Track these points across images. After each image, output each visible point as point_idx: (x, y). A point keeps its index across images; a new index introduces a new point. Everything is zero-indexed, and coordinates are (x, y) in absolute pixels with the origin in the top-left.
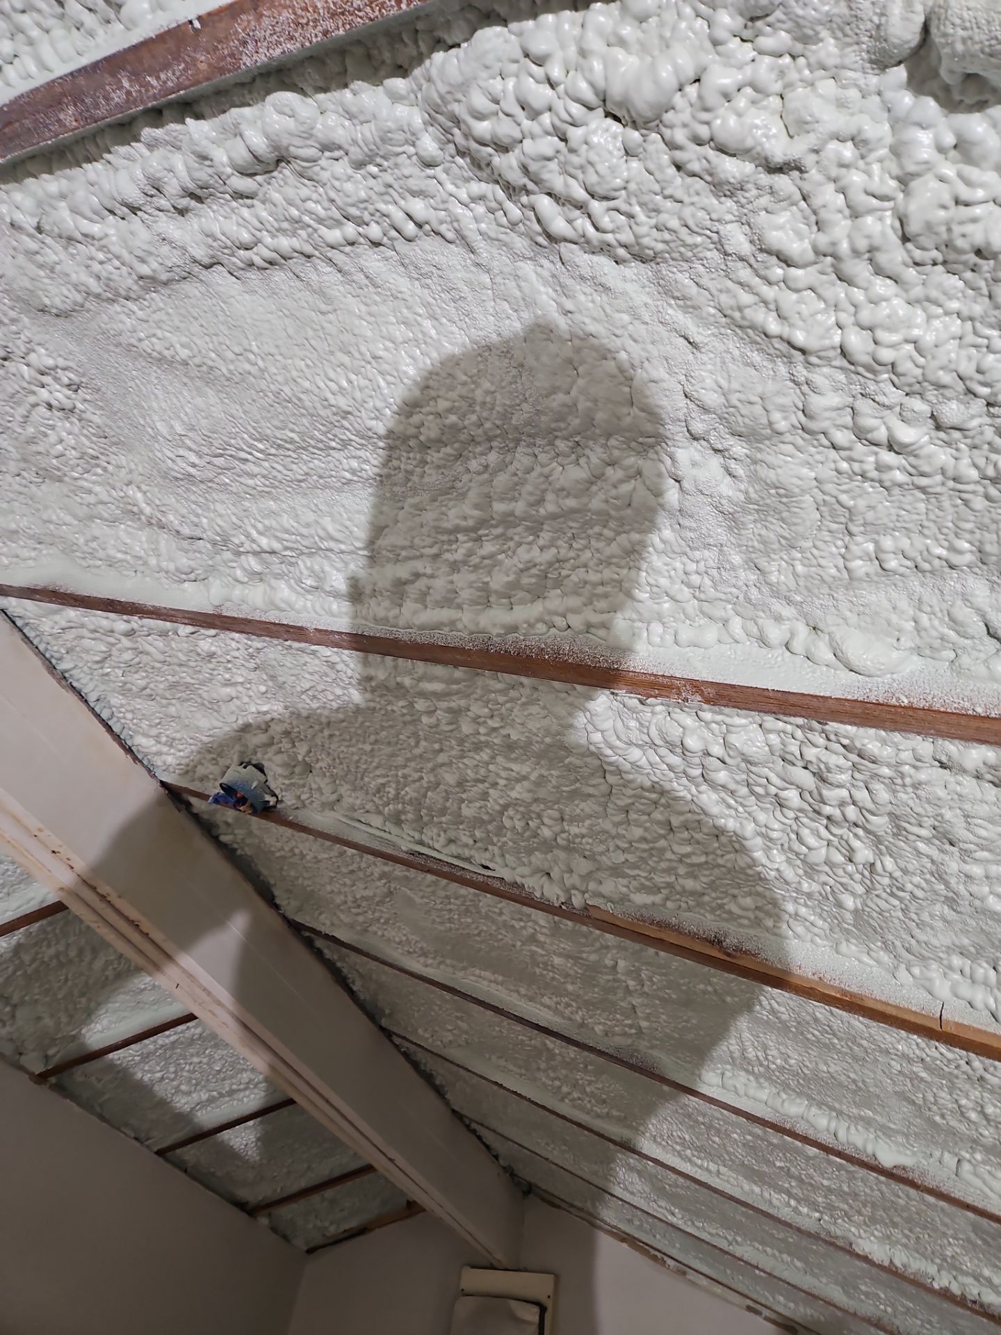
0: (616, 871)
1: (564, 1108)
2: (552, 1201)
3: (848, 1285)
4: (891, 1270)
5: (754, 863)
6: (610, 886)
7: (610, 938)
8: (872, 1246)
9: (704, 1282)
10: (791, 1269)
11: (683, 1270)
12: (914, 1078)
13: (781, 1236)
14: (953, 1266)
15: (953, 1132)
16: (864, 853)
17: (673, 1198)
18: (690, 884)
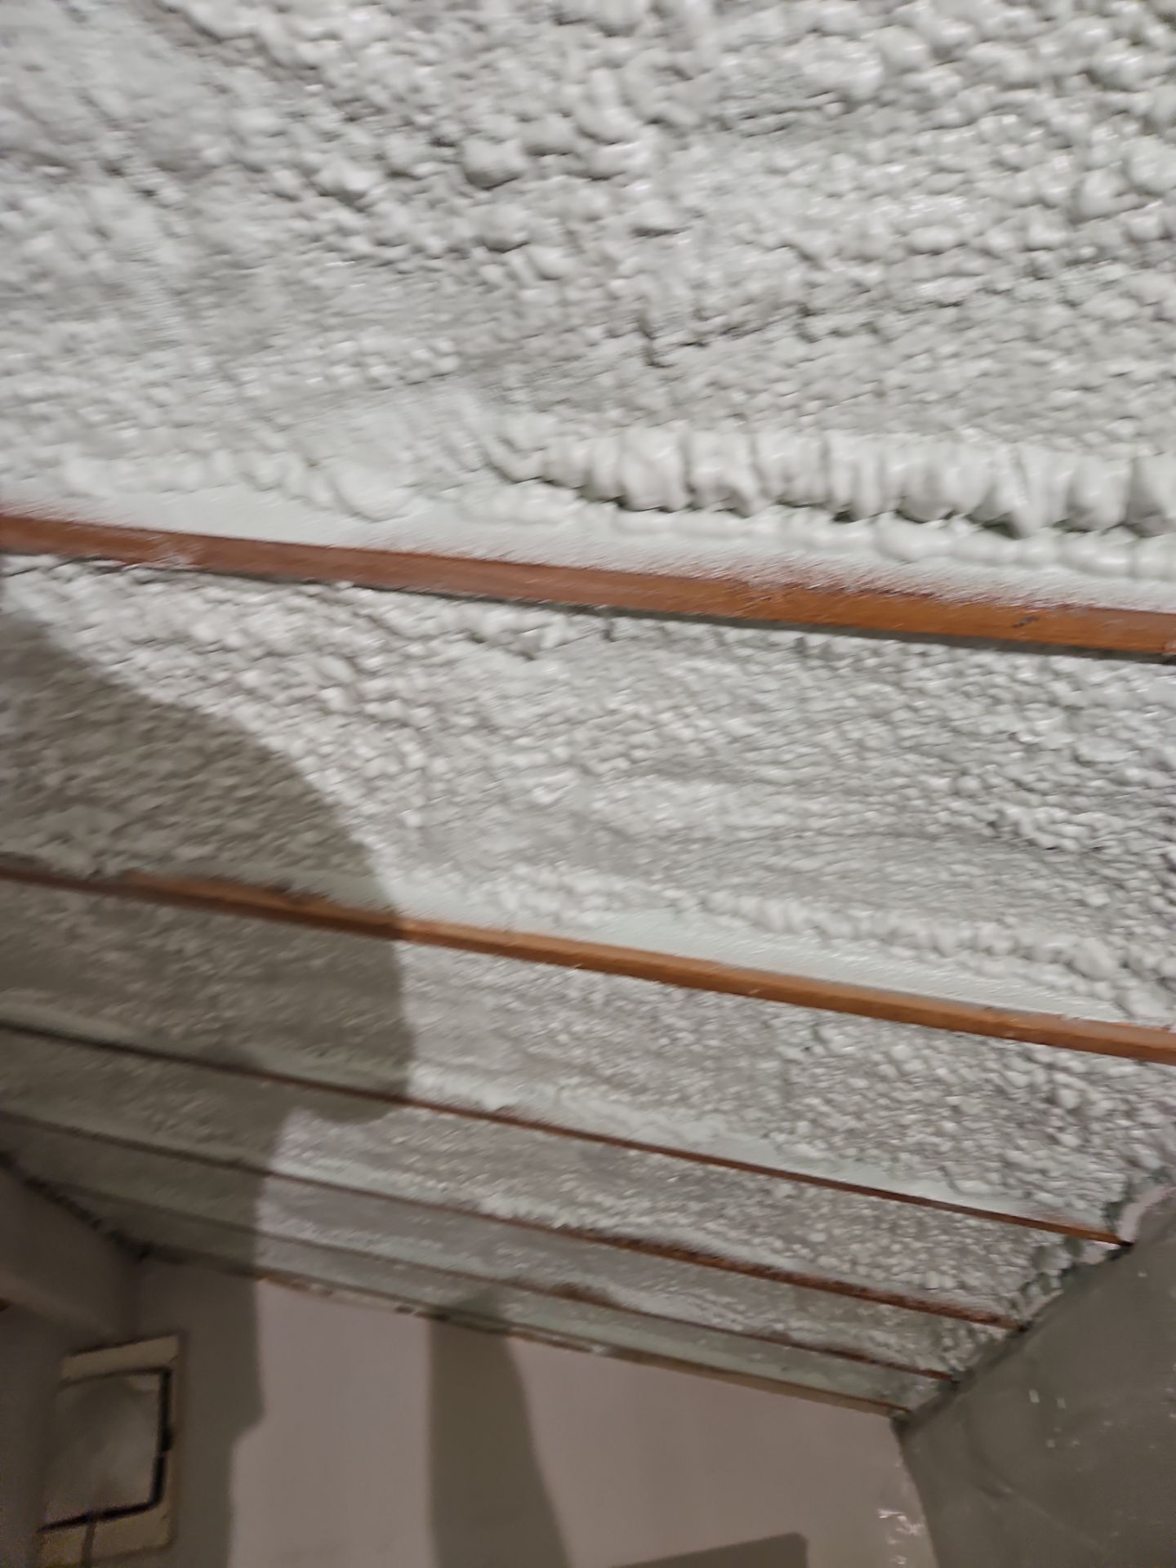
0: (150, 819)
1: (161, 1140)
2: (175, 1257)
3: (486, 1253)
4: (515, 1222)
5: (310, 790)
6: (151, 842)
7: (166, 913)
8: (497, 1202)
9: (351, 1296)
10: (429, 1253)
11: (329, 1289)
12: (505, 1010)
13: (417, 1219)
14: (570, 1202)
15: (547, 1061)
16: (417, 758)
17: (302, 1212)
18: (242, 825)
